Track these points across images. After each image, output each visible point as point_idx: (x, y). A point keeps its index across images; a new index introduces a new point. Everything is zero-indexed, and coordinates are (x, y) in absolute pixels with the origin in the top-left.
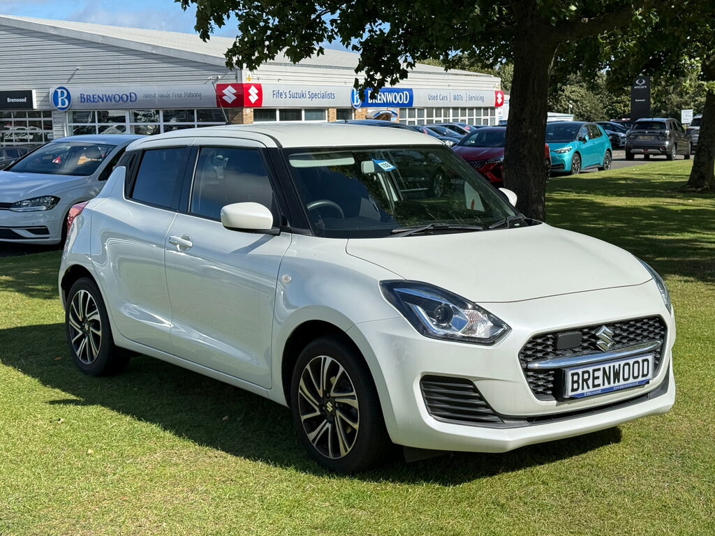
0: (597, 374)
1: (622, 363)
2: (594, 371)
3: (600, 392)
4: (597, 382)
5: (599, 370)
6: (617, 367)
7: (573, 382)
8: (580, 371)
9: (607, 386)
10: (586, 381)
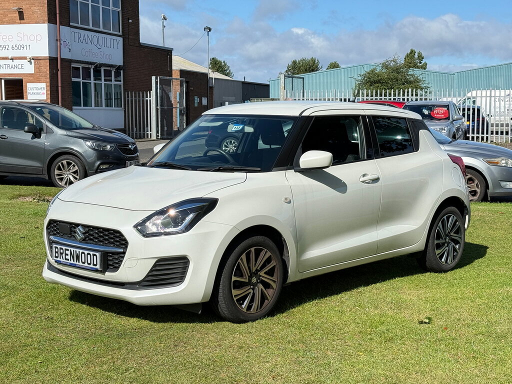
0: (67, 252)
1: (81, 251)
2: (66, 250)
3: (69, 264)
4: (67, 257)
5: (68, 250)
6: (78, 252)
7: (56, 252)
8: (59, 247)
9: (72, 262)
10: (62, 254)
